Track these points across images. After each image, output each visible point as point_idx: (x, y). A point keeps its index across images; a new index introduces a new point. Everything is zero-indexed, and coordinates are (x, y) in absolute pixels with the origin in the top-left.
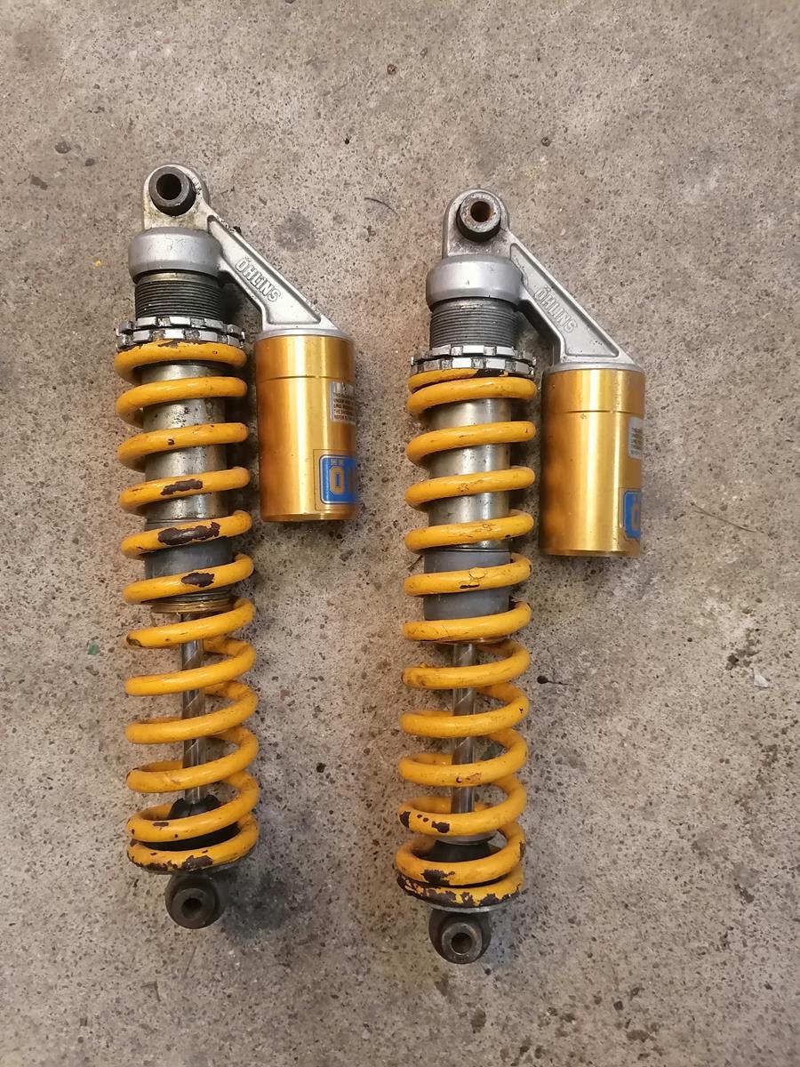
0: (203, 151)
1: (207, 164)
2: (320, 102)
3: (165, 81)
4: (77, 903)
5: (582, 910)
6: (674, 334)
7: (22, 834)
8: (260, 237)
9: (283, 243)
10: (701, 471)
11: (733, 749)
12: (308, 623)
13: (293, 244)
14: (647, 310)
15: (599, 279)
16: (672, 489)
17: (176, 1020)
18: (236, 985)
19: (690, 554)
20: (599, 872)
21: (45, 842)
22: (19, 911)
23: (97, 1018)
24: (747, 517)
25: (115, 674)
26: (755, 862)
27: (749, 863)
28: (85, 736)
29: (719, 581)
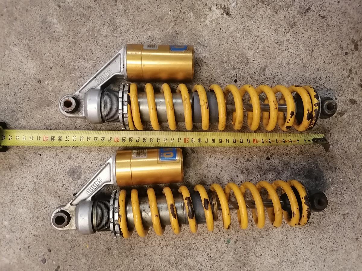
0: (44, 208)
1: (49, 207)
2: (25, 165)
3: (18, 223)
4: (317, 243)
5: (314, 67)
6: (111, 34)
7: (293, 264)
8: (77, 186)
9: (79, 178)
10: (160, 25)
11: (258, 14)
12: (217, 165)
13: (79, 174)
14: (102, 44)
15: (90, 62)
16: (167, 35)
17: (355, 207)
18: (343, 186)
19: (190, 29)
20: (302, 61)
21: (296, 256)
22: (320, 264)
23: (355, 234)
24: (177, 9)
25: (237, 233)
26: (297, 7)
27: (297, 9)
28: (259, 243)
29: (199, 18)
